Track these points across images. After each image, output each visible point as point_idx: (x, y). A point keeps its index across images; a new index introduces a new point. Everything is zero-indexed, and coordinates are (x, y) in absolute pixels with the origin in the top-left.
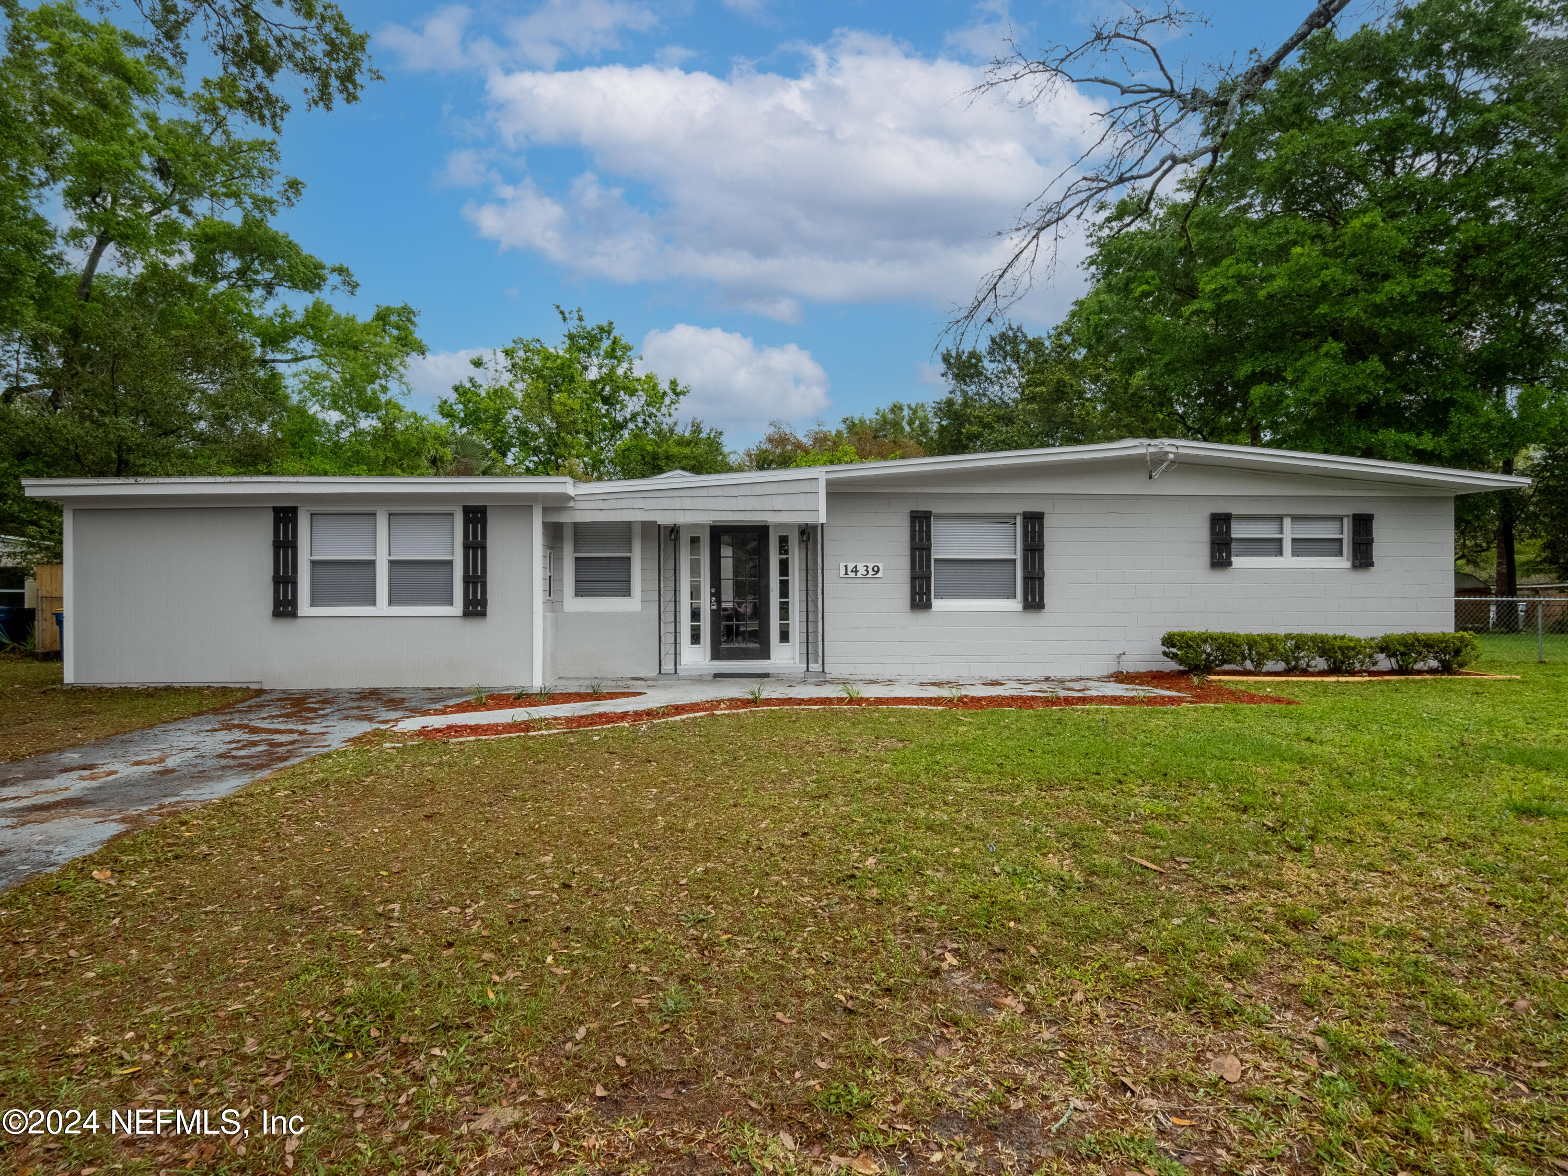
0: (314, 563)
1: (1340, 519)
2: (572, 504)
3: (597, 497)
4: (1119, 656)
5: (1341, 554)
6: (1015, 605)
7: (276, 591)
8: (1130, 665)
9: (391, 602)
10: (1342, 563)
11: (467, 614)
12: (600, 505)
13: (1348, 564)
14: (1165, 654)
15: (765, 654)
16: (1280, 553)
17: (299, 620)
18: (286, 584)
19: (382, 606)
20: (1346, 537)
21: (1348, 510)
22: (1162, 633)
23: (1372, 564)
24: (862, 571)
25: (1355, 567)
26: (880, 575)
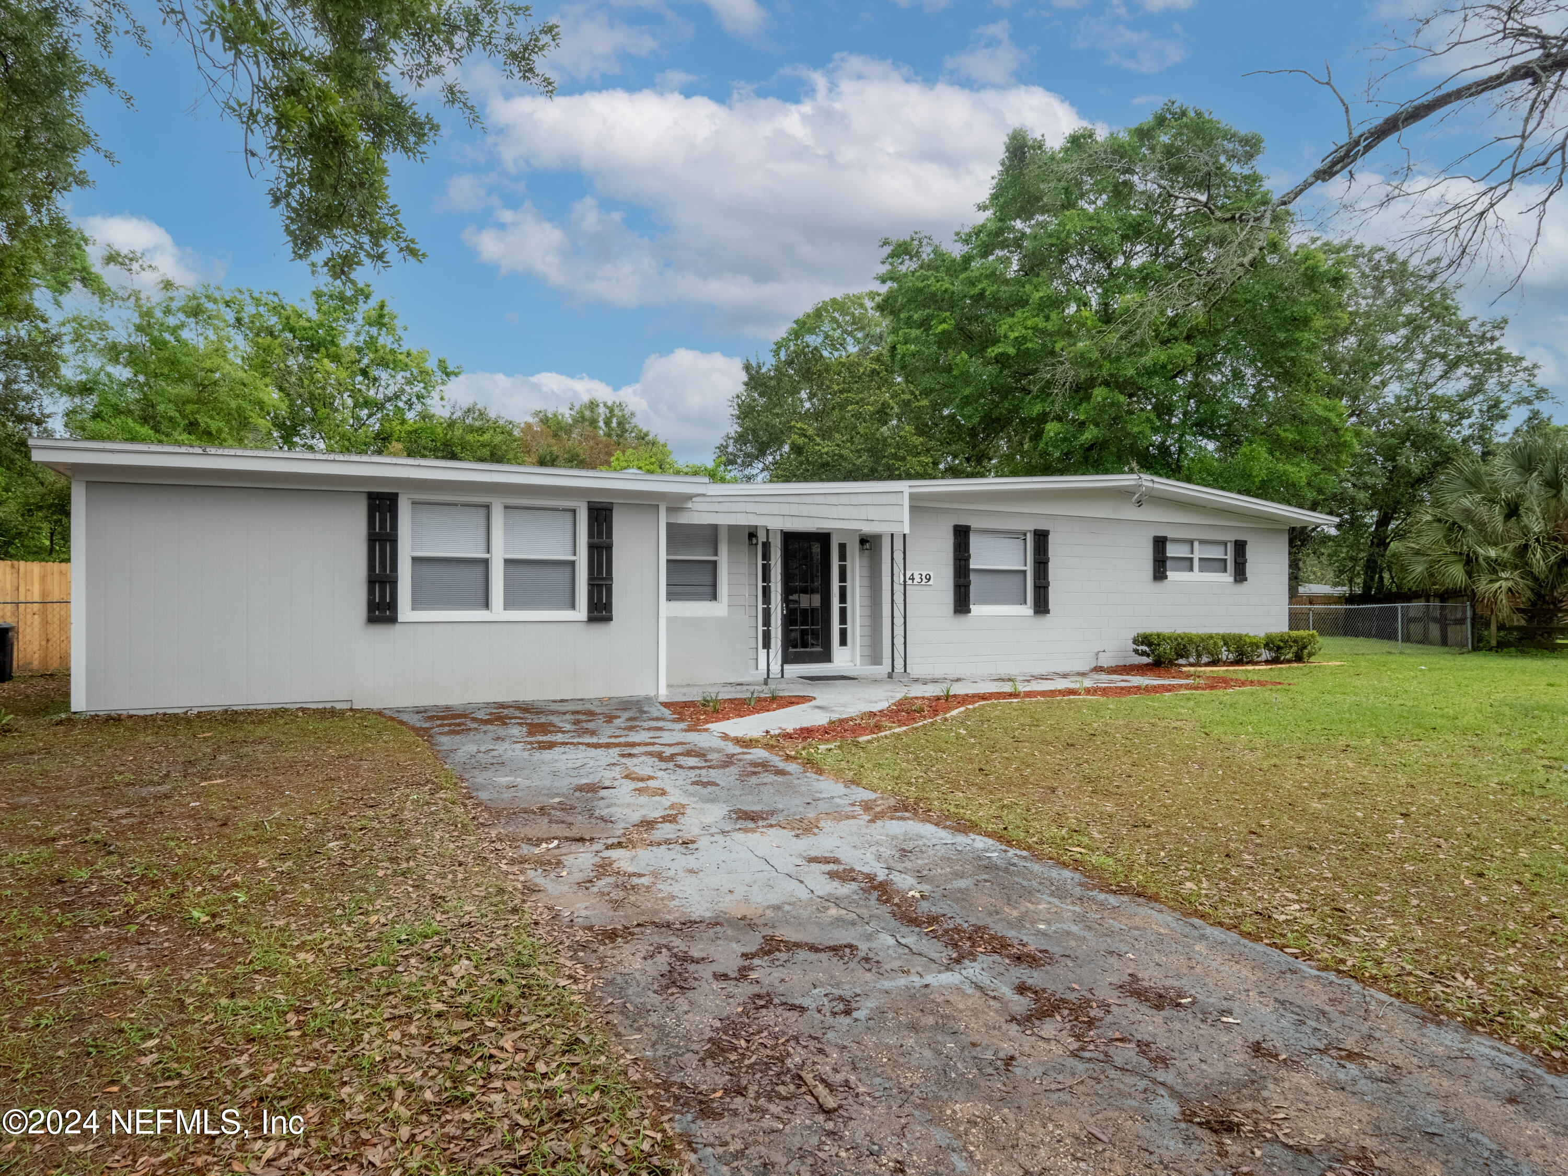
0: (415, 560)
1: (1225, 544)
2: (690, 505)
3: (714, 499)
4: (1098, 653)
5: (1225, 571)
6: (1027, 610)
7: (371, 592)
8: (1106, 661)
9: (508, 605)
10: (1227, 578)
11: (592, 619)
12: (716, 507)
13: (1232, 579)
14: (1136, 651)
15: (826, 656)
16: (1191, 569)
17: (397, 625)
18: (383, 583)
19: (498, 610)
20: (1230, 558)
21: (1232, 537)
22: (1133, 634)
23: (1246, 579)
24: (917, 579)
25: (1236, 581)
26: (931, 582)
